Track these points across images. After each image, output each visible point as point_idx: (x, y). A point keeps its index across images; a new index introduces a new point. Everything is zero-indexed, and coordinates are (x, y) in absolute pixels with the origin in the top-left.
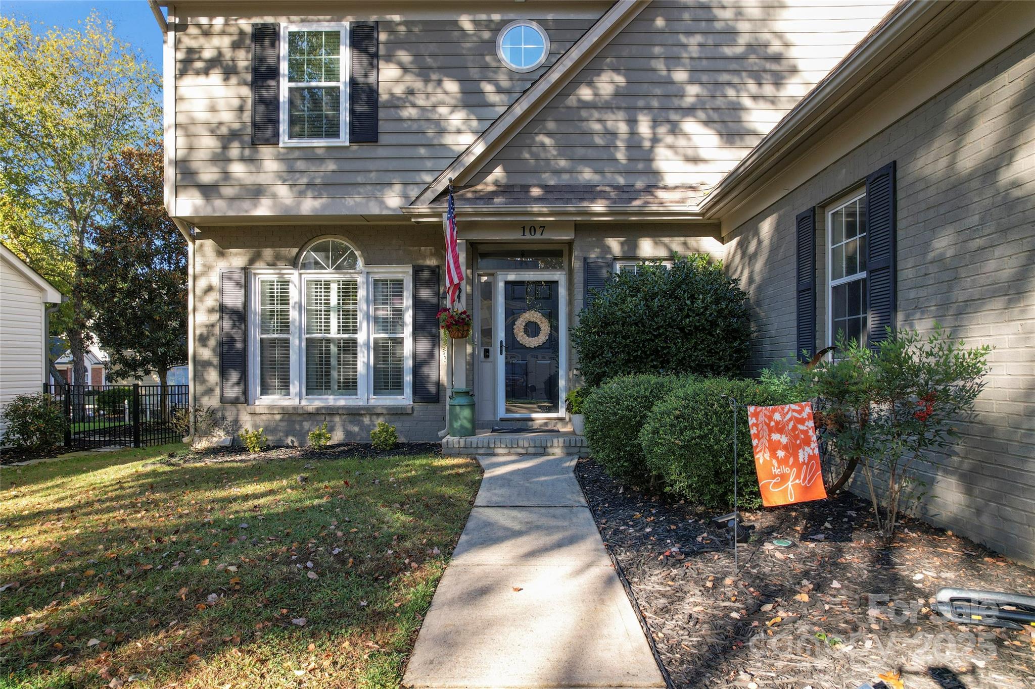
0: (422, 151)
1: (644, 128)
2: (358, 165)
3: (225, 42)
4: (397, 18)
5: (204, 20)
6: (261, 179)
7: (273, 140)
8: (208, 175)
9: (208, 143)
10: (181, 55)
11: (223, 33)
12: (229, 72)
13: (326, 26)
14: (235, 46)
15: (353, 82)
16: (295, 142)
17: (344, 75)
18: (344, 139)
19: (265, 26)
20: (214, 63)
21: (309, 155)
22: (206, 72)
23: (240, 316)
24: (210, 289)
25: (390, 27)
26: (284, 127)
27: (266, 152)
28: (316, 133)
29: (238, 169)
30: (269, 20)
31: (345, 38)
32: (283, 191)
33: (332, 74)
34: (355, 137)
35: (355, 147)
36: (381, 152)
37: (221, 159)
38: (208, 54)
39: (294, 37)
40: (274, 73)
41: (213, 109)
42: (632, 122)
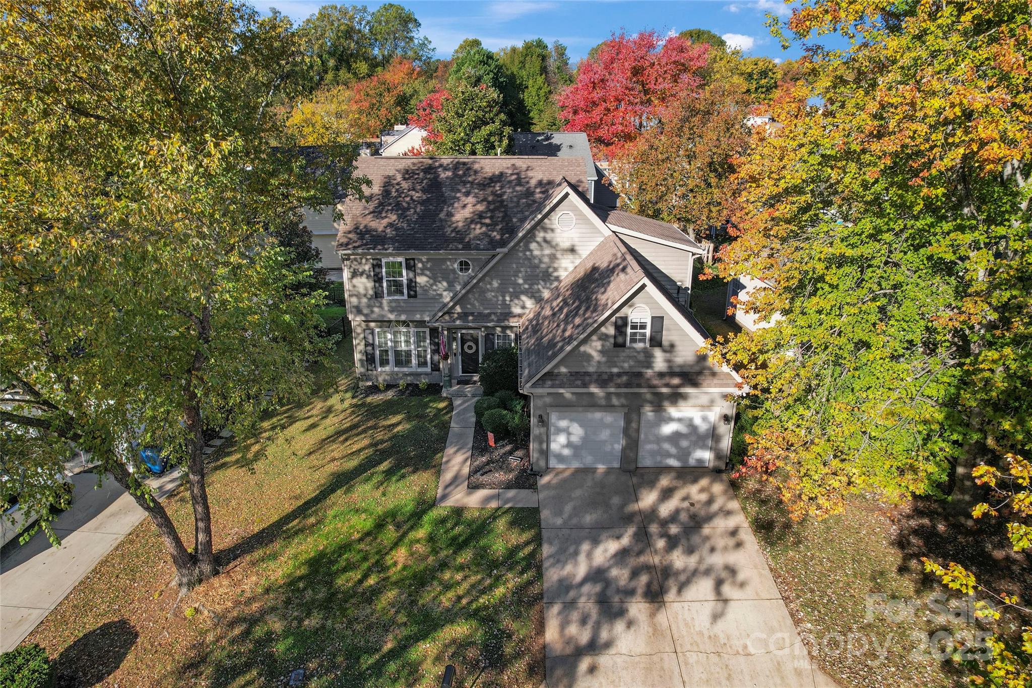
0: (433, 301)
1: (508, 298)
2: (413, 305)
3: (366, 267)
4: (422, 258)
5: (358, 259)
7: (383, 298)
10: (352, 270)
11: (366, 263)
12: (368, 277)
14: (369, 268)
15: (408, 280)
16: (389, 298)
17: (404, 277)
18: (406, 297)
19: (378, 261)
20: (363, 273)
21: (395, 301)
22: (361, 276)
23: (372, 345)
25: (421, 261)
26: (385, 293)
28: (396, 295)
30: (379, 258)
31: (404, 264)
33: (401, 276)
34: (409, 296)
35: (410, 299)
36: (418, 301)
38: (360, 270)
39: (387, 264)
40: (381, 276)
41: (365, 289)
42: (504, 297)
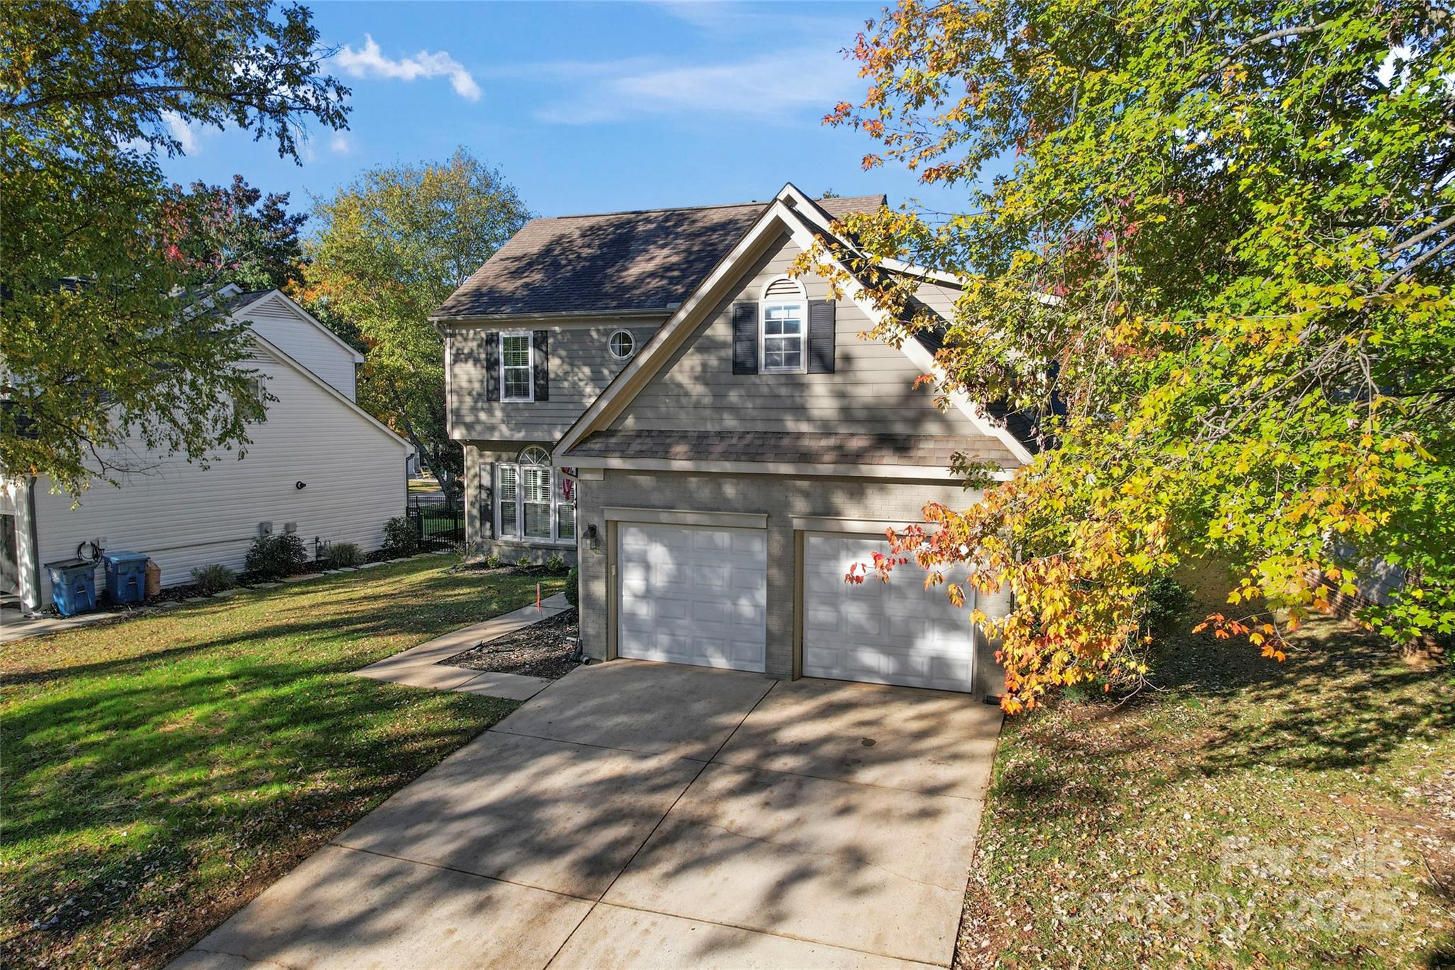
0: (571, 406)
2: (540, 413)
3: (474, 344)
4: (557, 329)
5: (464, 332)
6: (494, 421)
7: (498, 399)
8: (469, 419)
9: (468, 400)
10: (454, 351)
11: (474, 339)
12: (477, 361)
13: (521, 332)
14: (479, 346)
15: (535, 367)
16: (507, 400)
17: (531, 363)
18: (531, 399)
19: (492, 334)
20: (470, 355)
21: (515, 407)
22: (466, 361)
23: (491, 491)
24: (475, 476)
25: (554, 334)
26: (502, 392)
27: (495, 405)
28: (517, 395)
29: (483, 416)
30: (494, 331)
31: (530, 341)
32: (504, 428)
33: (525, 362)
34: (537, 398)
35: (537, 403)
36: (550, 406)
37: (474, 410)
38: (466, 351)
39: (506, 341)
40: (497, 362)
41: (470, 381)
